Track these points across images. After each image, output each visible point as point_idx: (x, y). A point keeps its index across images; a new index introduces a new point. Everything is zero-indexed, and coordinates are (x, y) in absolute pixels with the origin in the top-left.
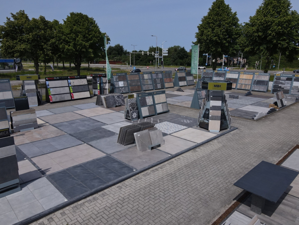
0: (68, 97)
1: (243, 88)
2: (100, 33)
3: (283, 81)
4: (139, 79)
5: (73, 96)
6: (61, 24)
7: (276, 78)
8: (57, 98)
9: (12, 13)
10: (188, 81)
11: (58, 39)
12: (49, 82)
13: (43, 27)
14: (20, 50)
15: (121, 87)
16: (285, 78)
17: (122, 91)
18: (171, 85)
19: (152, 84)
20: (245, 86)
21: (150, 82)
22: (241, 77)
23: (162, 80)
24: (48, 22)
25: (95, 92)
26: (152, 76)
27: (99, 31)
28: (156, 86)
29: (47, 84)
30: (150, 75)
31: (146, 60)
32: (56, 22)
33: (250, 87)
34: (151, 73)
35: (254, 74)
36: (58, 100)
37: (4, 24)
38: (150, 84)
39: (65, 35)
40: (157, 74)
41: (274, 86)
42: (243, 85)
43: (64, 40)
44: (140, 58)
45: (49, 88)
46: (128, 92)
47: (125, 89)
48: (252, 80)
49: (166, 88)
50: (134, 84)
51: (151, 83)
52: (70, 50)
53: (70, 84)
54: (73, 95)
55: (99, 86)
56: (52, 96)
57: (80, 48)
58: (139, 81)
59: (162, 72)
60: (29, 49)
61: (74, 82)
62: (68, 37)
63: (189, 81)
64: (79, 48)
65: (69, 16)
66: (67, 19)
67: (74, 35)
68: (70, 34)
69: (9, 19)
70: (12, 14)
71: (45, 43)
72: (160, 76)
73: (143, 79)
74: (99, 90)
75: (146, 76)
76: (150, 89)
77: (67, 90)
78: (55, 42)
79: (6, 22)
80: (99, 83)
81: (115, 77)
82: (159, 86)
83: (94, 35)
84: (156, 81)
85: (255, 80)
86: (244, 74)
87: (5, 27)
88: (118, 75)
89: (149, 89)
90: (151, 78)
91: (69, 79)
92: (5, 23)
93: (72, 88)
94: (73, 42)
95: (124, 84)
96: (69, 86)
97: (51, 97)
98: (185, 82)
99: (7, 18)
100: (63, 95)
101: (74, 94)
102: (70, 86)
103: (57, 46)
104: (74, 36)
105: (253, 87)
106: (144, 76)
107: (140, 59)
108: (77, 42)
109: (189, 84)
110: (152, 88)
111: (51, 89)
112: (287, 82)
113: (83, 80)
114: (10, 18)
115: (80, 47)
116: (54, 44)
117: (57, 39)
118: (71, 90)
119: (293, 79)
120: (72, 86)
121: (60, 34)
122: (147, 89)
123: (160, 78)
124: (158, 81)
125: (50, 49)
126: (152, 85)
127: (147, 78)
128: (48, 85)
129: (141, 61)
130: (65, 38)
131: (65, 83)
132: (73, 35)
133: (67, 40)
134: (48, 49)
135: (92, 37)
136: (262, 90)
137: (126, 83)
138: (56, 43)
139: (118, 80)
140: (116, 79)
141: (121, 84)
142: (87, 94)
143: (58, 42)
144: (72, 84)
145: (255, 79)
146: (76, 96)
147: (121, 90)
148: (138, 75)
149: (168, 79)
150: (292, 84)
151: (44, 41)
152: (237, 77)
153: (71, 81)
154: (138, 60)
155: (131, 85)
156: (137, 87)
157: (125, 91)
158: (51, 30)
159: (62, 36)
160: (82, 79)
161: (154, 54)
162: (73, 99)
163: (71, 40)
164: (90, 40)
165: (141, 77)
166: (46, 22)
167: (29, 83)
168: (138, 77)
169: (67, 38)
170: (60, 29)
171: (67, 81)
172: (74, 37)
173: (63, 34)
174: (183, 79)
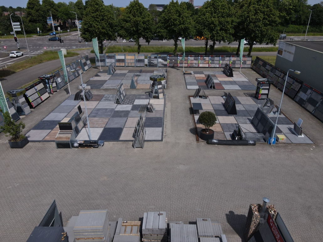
1: (130, 65)
3: (153, 59)
7: (149, 58)
8: (35, 103)
12: (26, 92)
15: (60, 83)
16: (153, 57)
17: (62, 85)
18: (82, 71)
20: (131, 64)
21: (71, 73)
22: (126, 58)
26: (71, 68)
28: (75, 75)
33: (134, 64)
35: (135, 55)
40: (72, 65)
41: (149, 63)
42: (130, 63)
47: (62, 83)
48: (134, 59)
54: (41, 98)
55: (51, 86)
56: (32, 103)
61: (38, 88)
63: (89, 64)
72: (74, 66)
74: (52, 89)
77: (37, 95)
82: (77, 75)
85: (137, 60)
86: (128, 55)
91: (35, 86)
98: (87, 66)
100: (37, 100)
105: (136, 64)
106: (67, 69)
109: (89, 67)
110: (74, 78)
111: (29, 97)
112: (155, 59)
118: (39, 94)
119: (158, 58)
126: (73, 75)
127: (69, 70)
128: (27, 95)
131: (34, 90)
136: (142, 66)
137: (61, 78)
139: (57, 78)
141: (59, 80)
142: (47, 95)
145: (136, 58)
146: (43, 98)
149: (79, 67)
150: (158, 60)
152: (124, 58)
160: (40, 84)
162: (42, 101)
171: (34, 88)
174: (85, 64)
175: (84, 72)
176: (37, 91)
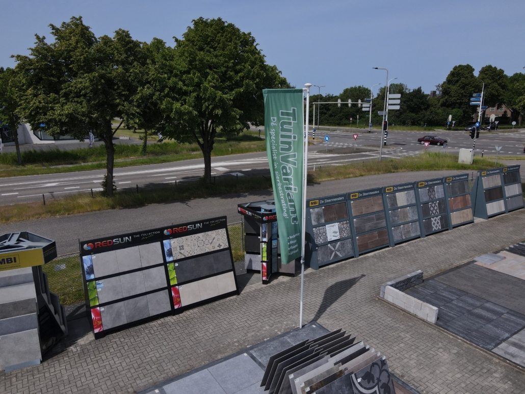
0: (161, 303)
2: (264, 67)
4: (382, 208)
5: (179, 297)
6: (169, 48)
8: (118, 314)
9: (52, 25)
10: (508, 198)
11: (158, 87)
12: (94, 257)
13: (124, 56)
14: (60, 120)
15: (331, 242)
17: (336, 254)
18: (467, 214)
19: (419, 220)
21: (412, 215)
23: (443, 204)
24: (137, 44)
25: (251, 261)
26: (417, 196)
27: (262, 62)
28: (429, 225)
29: (86, 267)
30: (412, 192)
31: (341, 115)
32: (159, 43)
34: (414, 186)
36: (124, 321)
37: (30, 52)
38: (413, 222)
39: (176, 76)
40: (431, 187)
43: (173, 89)
44: (328, 110)
45: (91, 280)
46: (351, 254)
47: (343, 246)
49: (454, 228)
50: (368, 226)
51: (416, 217)
52: (184, 114)
53: (170, 254)
54: (177, 292)
55: (265, 249)
56: (102, 309)
57: (210, 107)
58: (382, 214)
59: (443, 181)
60: (83, 115)
61: (182, 248)
62: (184, 81)
63: (511, 197)
64: (207, 108)
65: (192, 27)
66: (186, 35)
67: (198, 74)
68: (188, 72)
69: (41, 40)
70: (53, 27)
71: (127, 98)
72: (438, 192)
73: (395, 207)
74: (265, 264)
75: (402, 198)
76: (413, 235)
77: (157, 278)
78: (151, 96)
79: (34, 46)
80: (265, 240)
81: (316, 210)
82: (436, 224)
83: (249, 71)
84: (429, 210)
87: (30, 60)
88: (324, 203)
89: (408, 237)
90: (414, 201)
91: (168, 237)
92: (32, 49)
93: (175, 268)
94: (195, 94)
95: (341, 230)
96: (165, 264)
97: (98, 314)
98: (502, 202)
99: (38, 37)
100: (142, 301)
101: (181, 288)
102: (170, 262)
103: (155, 104)
104: (196, 76)
106: (395, 197)
107: (330, 112)
108: (204, 93)
109: (510, 208)
110: (419, 233)
111: (100, 282)
113: (212, 234)
114: (44, 38)
115: (209, 105)
116: (148, 99)
117: (156, 86)
118: (173, 275)
120: (175, 261)
121: (165, 73)
122: (404, 238)
123: (439, 199)
124: (434, 208)
125: (138, 113)
126: (418, 223)
127: (405, 204)
128: (91, 270)
129: (331, 116)
130: (176, 83)
131: (151, 252)
132: (194, 74)
133: (181, 89)
134: (133, 114)
135: (243, 77)
137: (346, 226)
138: (154, 98)
139: (323, 221)
140: (319, 216)
141: (332, 231)
142: (226, 282)
143: (157, 93)
144: (177, 255)
146: (189, 294)
147: (332, 252)
148: (380, 197)
149: (459, 199)
151: (124, 93)
153: (172, 244)
154: (325, 114)
155: (360, 231)
156: (376, 233)
157: (344, 252)
158: (144, 64)
159: (169, 79)
160: (210, 233)
161: (362, 105)
162: (176, 307)
163: (191, 88)
164: (238, 84)
165: (388, 201)
166: (131, 45)
167: (10, 278)
168: (381, 201)
169: (180, 83)
170: (166, 59)
171: (158, 244)
172: (196, 80)
173: (171, 72)
174: (495, 194)
175: (478, 220)
176: (169, 259)
